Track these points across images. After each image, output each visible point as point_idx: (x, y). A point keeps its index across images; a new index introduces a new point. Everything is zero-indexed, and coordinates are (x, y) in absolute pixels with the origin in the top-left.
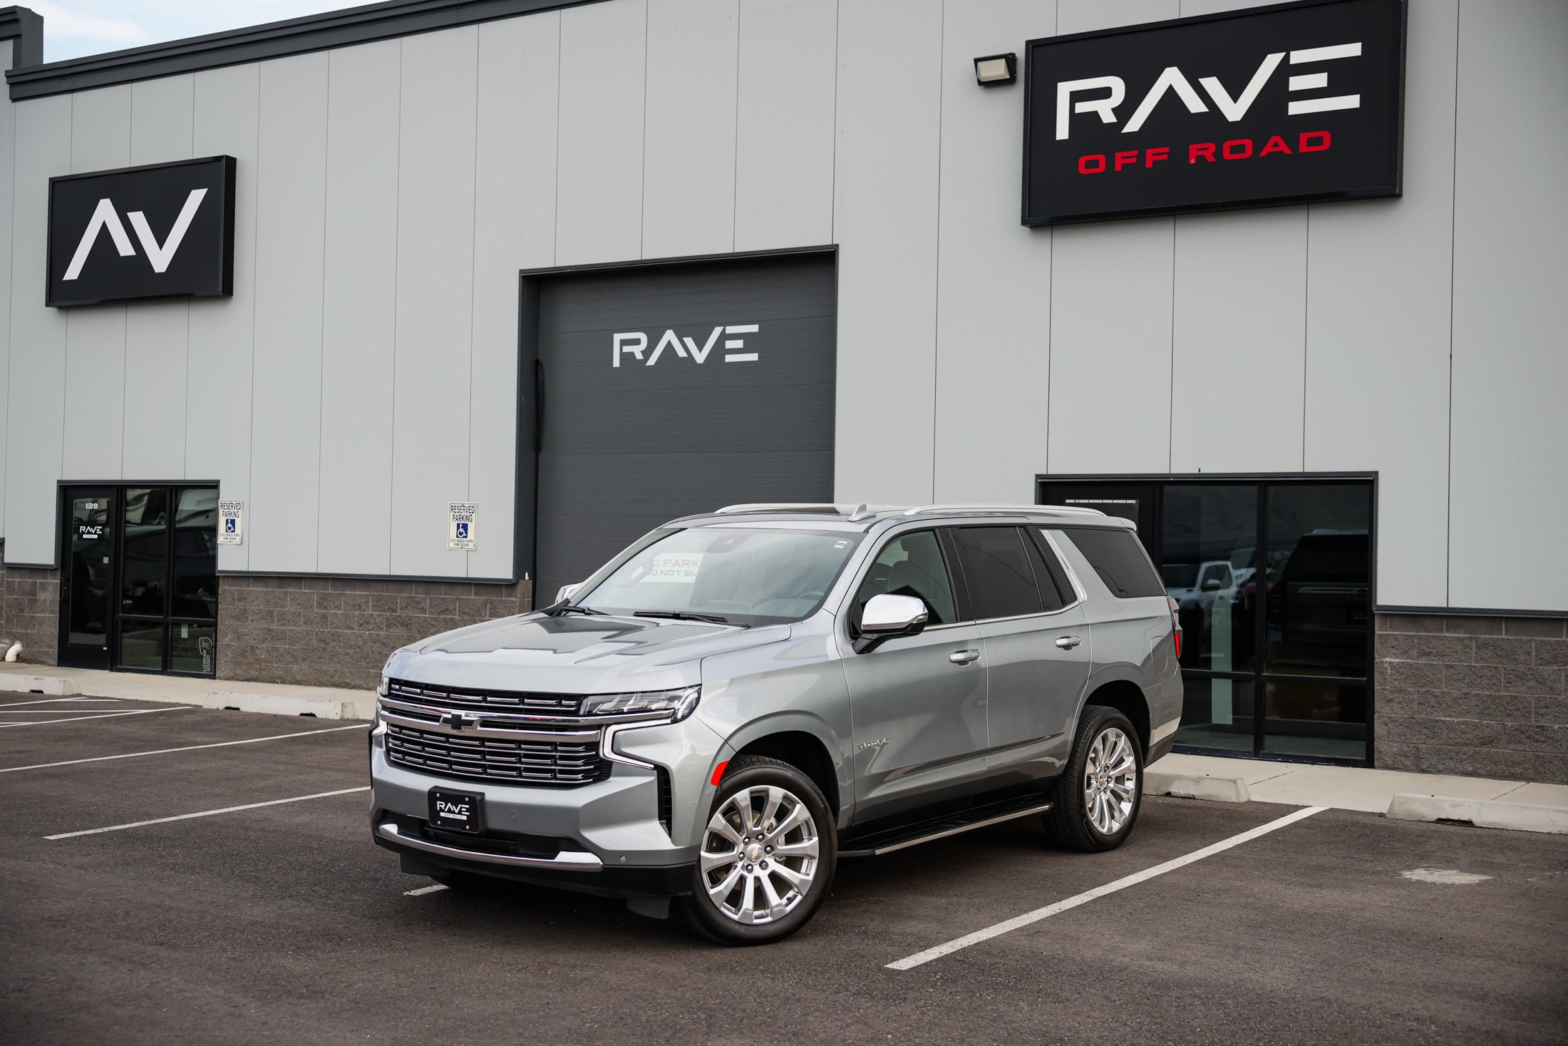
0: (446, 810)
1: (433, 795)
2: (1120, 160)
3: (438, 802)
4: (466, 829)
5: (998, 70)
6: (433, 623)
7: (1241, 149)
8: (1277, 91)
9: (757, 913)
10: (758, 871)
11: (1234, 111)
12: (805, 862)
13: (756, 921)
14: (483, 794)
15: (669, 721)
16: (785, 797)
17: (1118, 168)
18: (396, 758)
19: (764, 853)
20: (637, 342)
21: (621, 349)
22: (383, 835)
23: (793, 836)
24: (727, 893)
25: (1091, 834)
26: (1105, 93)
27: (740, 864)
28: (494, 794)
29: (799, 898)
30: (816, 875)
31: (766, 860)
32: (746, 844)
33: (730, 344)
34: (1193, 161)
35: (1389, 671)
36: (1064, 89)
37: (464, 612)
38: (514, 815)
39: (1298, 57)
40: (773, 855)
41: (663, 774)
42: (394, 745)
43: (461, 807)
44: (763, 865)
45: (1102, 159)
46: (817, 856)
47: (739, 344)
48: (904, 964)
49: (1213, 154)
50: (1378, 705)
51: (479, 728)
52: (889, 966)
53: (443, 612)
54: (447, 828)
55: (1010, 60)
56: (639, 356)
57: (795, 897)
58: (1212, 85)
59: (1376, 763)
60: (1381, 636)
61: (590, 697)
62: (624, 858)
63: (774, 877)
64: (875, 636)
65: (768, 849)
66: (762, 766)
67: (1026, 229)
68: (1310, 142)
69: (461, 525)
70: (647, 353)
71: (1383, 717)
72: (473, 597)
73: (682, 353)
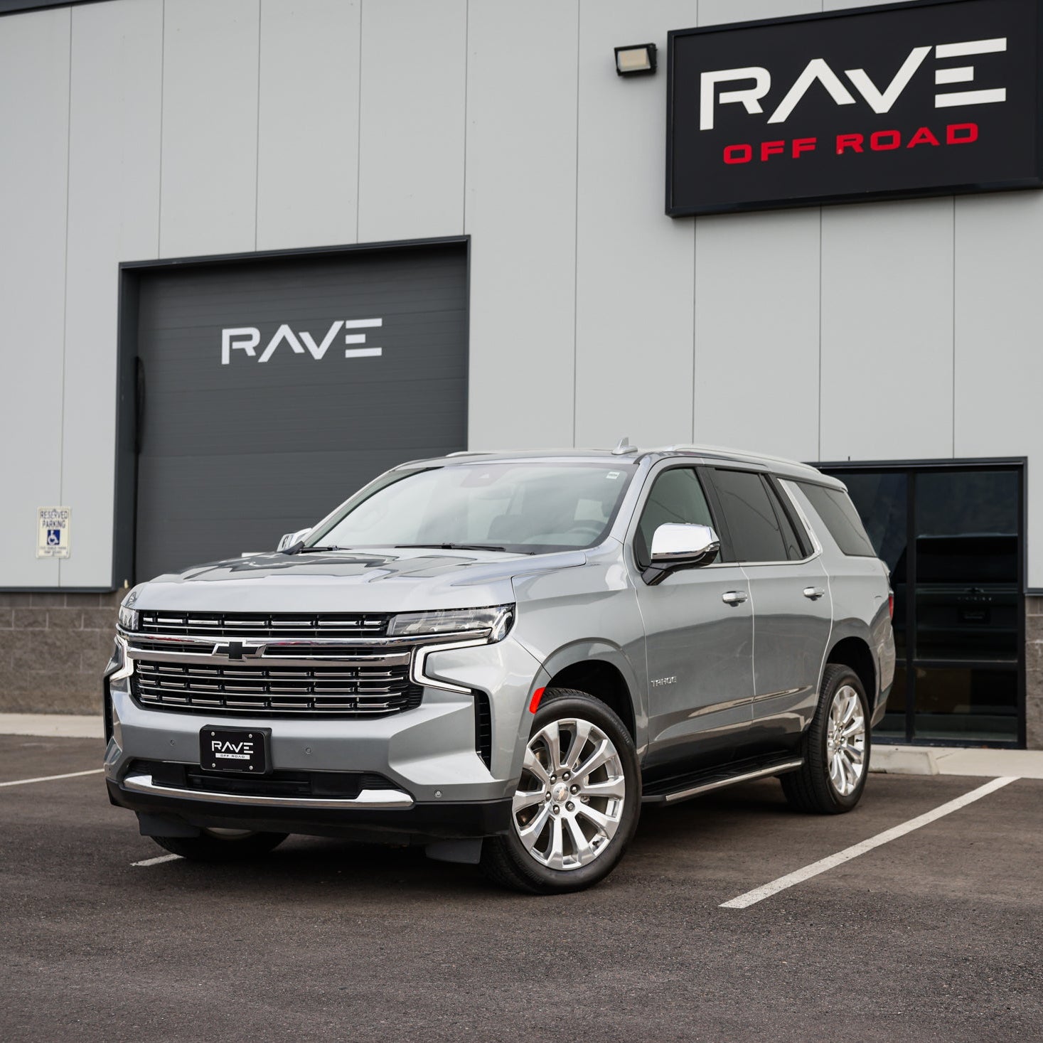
0: (223, 750)
1: (206, 734)
2: (766, 150)
3: (213, 742)
4: (250, 770)
5: (639, 60)
6: (20, 636)
7: (889, 140)
8: (923, 83)
9: (565, 858)
10: (564, 813)
11: (881, 103)
12: (611, 803)
13: (566, 867)
14: (269, 730)
15: (485, 641)
16: (592, 733)
17: (764, 158)
18: (146, 699)
19: (569, 793)
20: (249, 338)
21: (231, 346)
22: (130, 789)
23: (598, 776)
24: (537, 836)
25: (834, 794)
26: (750, 84)
27: (547, 805)
28: (281, 729)
29: (606, 842)
30: (623, 818)
31: (572, 800)
32: (552, 783)
33: (350, 339)
34: (840, 152)
35: (1040, 653)
36: (708, 80)
37: (55, 624)
38: (309, 750)
39: (943, 51)
40: (580, 795)
41: (481, 698)
42: (145, 685)
43: (243, 746)
44: (569, 806)
45: (747, 149)
46: (623, 795)
47: (361, 338)
48: (741, 902)
49: (861, 145)
50: (1029, 687)
51: (263, 656)
52: (722, 905)
53: (31, 625)
54: (225, 770)
55: (651, 50)
56: (251, 353)
57: (602, 840)
58: (859, 77)
59: (1028, 744)
60: (1031, 618)
61: (398, 616)
62: (438, 793)
63: (581, 819)
64: (664, 566)
65: (574, 788)
66: (570, 697)
67: (669, 219)
68: (958, 134)
69: (52, 532)
70: (260, 349)
71: (1034, 698)
72: (65, 607)
73: (298, 349)
